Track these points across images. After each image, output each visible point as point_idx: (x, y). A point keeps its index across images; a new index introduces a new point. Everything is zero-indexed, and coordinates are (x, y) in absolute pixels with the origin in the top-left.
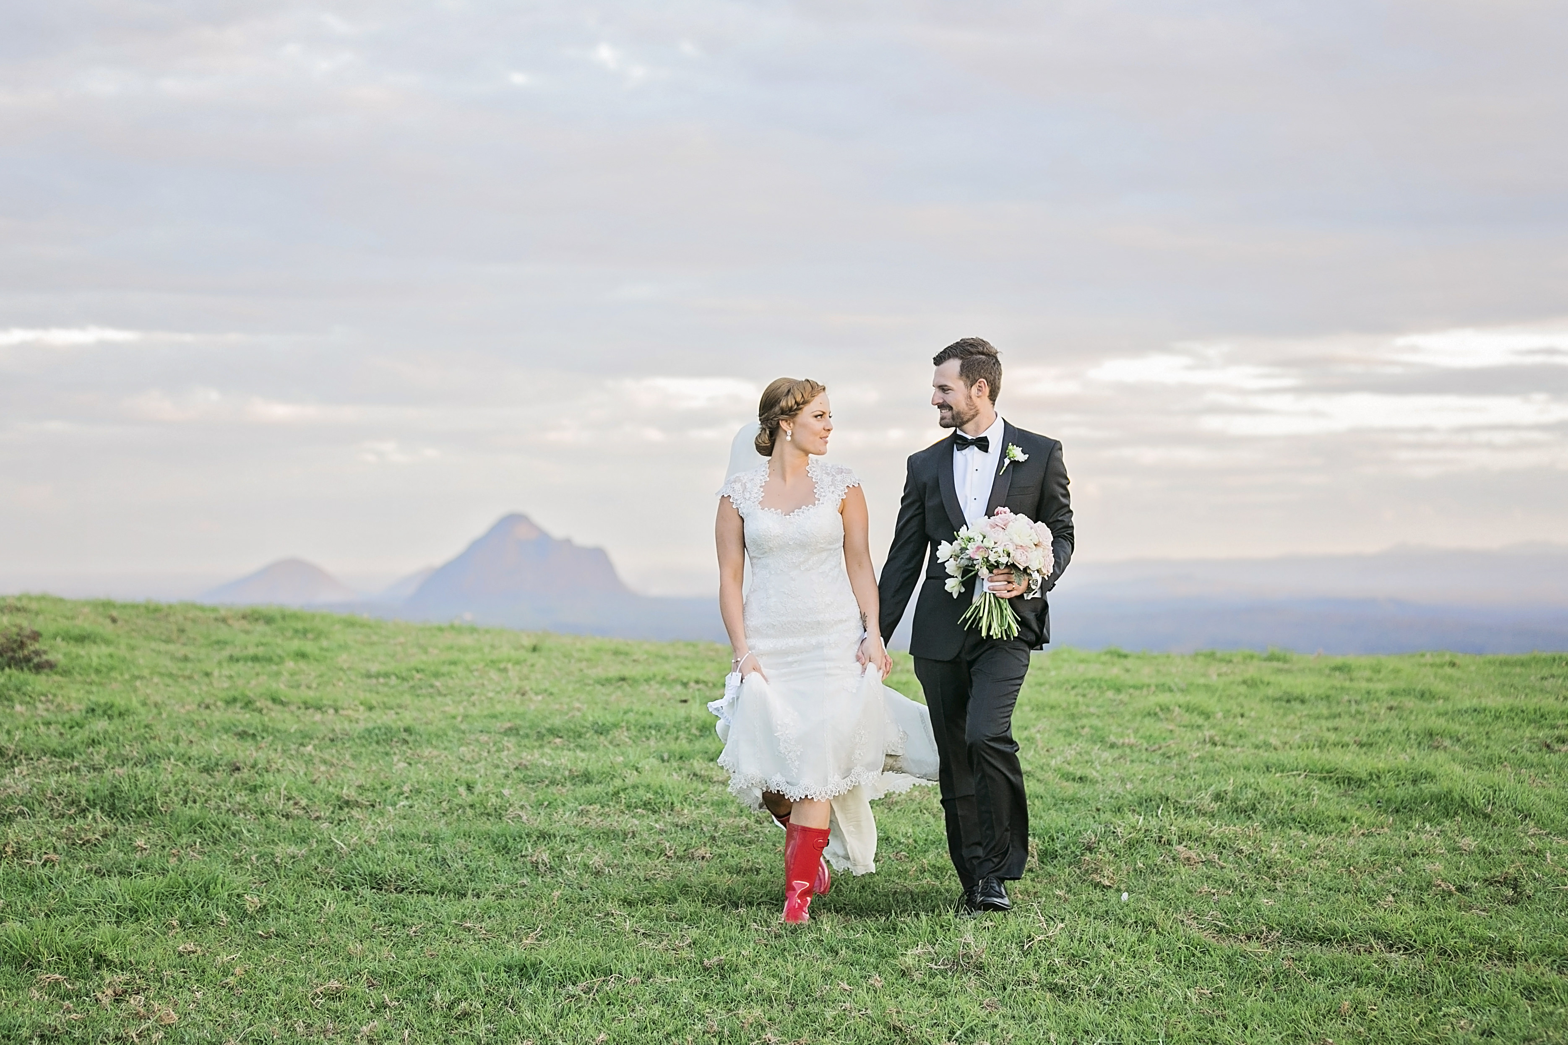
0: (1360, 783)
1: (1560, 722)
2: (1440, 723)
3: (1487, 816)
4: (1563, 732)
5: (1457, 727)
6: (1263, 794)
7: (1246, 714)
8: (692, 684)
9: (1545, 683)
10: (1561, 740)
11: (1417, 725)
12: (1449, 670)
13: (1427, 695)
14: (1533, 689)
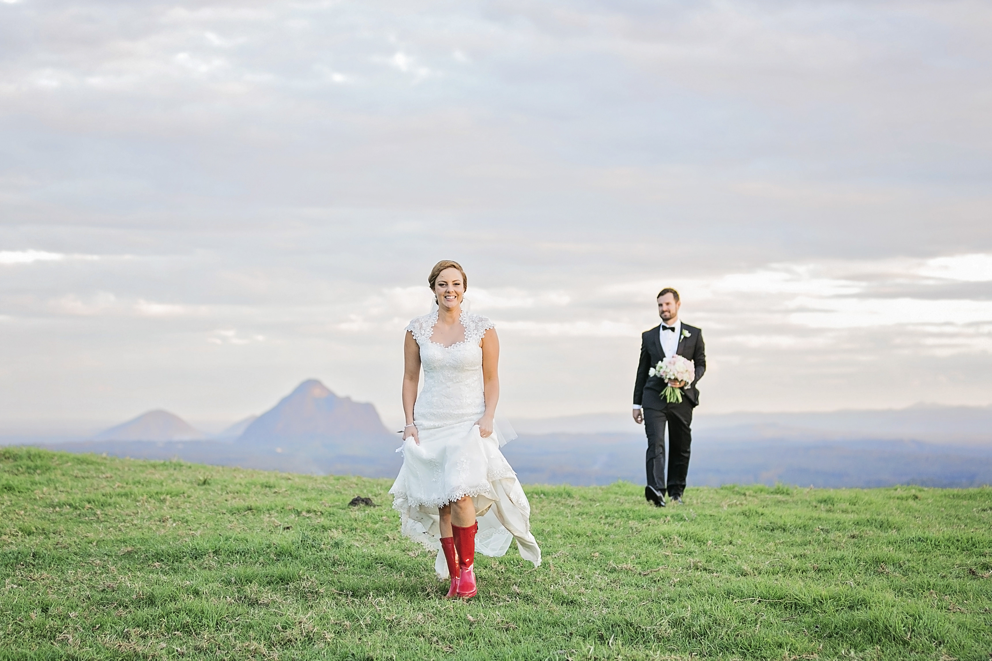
0: (805, 608)
1: (987, 550)
2: (887, 551)
3: (905, 643)
4: (987, 559)
5: (902, 555)
6: (715, 621)
7: (734, 543)
8: (304, 513)
9: (983, 515)
10: (986, 567)
11: (869, 553)
12: (911, 502)
13: (885, 525)
14: (972, 519)
